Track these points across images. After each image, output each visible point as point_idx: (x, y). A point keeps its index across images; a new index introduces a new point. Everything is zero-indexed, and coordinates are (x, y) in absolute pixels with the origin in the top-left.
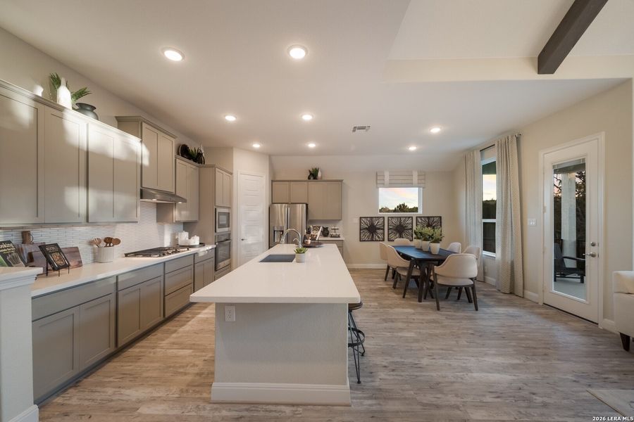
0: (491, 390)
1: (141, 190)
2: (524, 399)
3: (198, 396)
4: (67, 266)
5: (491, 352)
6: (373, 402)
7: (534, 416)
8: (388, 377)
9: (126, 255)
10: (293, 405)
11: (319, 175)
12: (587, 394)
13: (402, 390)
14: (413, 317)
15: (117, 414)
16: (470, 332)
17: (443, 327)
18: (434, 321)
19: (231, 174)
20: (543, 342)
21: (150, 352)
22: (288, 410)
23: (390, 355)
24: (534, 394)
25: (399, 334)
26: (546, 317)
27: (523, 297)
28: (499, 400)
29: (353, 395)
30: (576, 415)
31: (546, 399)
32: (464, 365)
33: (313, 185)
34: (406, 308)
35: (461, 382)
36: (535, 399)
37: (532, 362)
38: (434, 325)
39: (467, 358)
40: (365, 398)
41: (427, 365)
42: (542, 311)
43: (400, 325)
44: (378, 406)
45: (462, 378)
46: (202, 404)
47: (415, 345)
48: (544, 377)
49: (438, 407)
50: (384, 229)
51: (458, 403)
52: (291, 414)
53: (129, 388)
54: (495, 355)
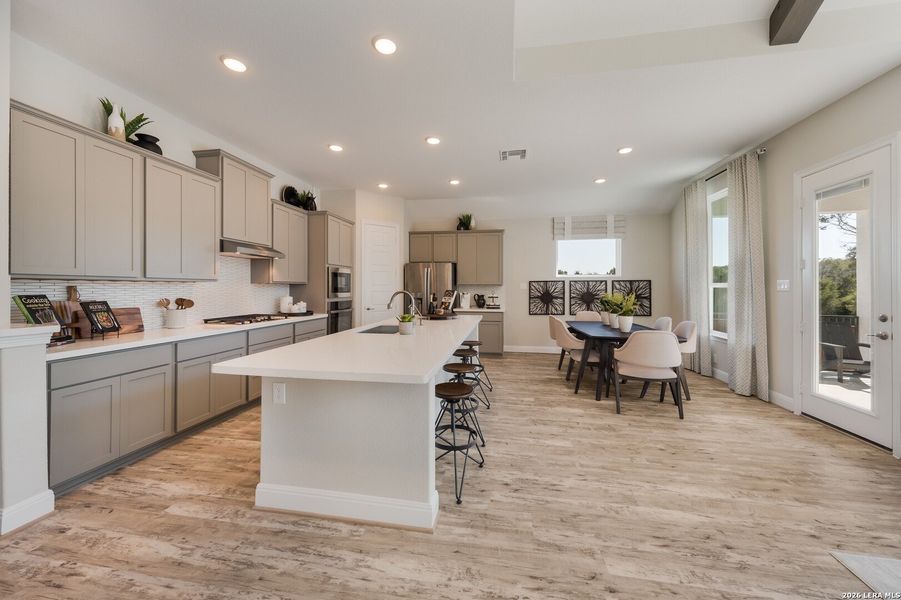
0: (656, 534)
1: (222, 241)
2: (708, 554)
3: (244, 499)
4: (116, 329)
5: (683, 478)
6: (469, 531)
7: (716, 582)
8: (504, 500)
9: (206, 321)
10: (355, 523)
11: (473, 223)
12: (829, 559)
13: (517, 519)
14: (579, 420)
15: (141, 511)
16: (659, 446)
17: (618, 436)
18: (610, 428)
19: (353, 224)
20: (779, 470)
21: (215, 442)
22: (345, 529)
23: (520, 469)
24: (729, 548)
25: (547, 442)
26: (802, 433)
27: (770, 402)
28: (665, 550)
29: (443, 519)
30: (795, 591)
31: (747, 559)
32: (629, 493)
33: (464, 237)
34: (575, 407)
35: (614, 518)
36: (729, 557)
37: (746, 499)
38: (606, 433)
39: (638, 483)
40: (457, 524)
41: (571, 488)
42: (799, 424)
43: (555, 430)
44: (473, 538)
45: (617, 513)
46: (243, 509)
47: (566, 459)
48: (758, 524)
49: (560, 549)
50: (563, 298)
51: (595, 548)
52: (347, 535)
53: (171, 481)
54: (686, 483)
